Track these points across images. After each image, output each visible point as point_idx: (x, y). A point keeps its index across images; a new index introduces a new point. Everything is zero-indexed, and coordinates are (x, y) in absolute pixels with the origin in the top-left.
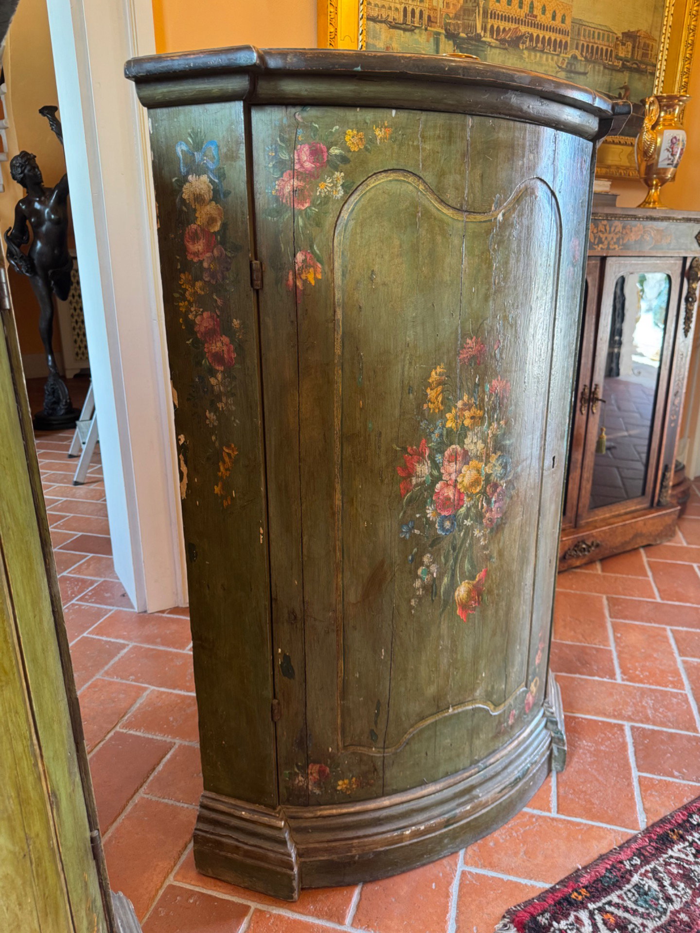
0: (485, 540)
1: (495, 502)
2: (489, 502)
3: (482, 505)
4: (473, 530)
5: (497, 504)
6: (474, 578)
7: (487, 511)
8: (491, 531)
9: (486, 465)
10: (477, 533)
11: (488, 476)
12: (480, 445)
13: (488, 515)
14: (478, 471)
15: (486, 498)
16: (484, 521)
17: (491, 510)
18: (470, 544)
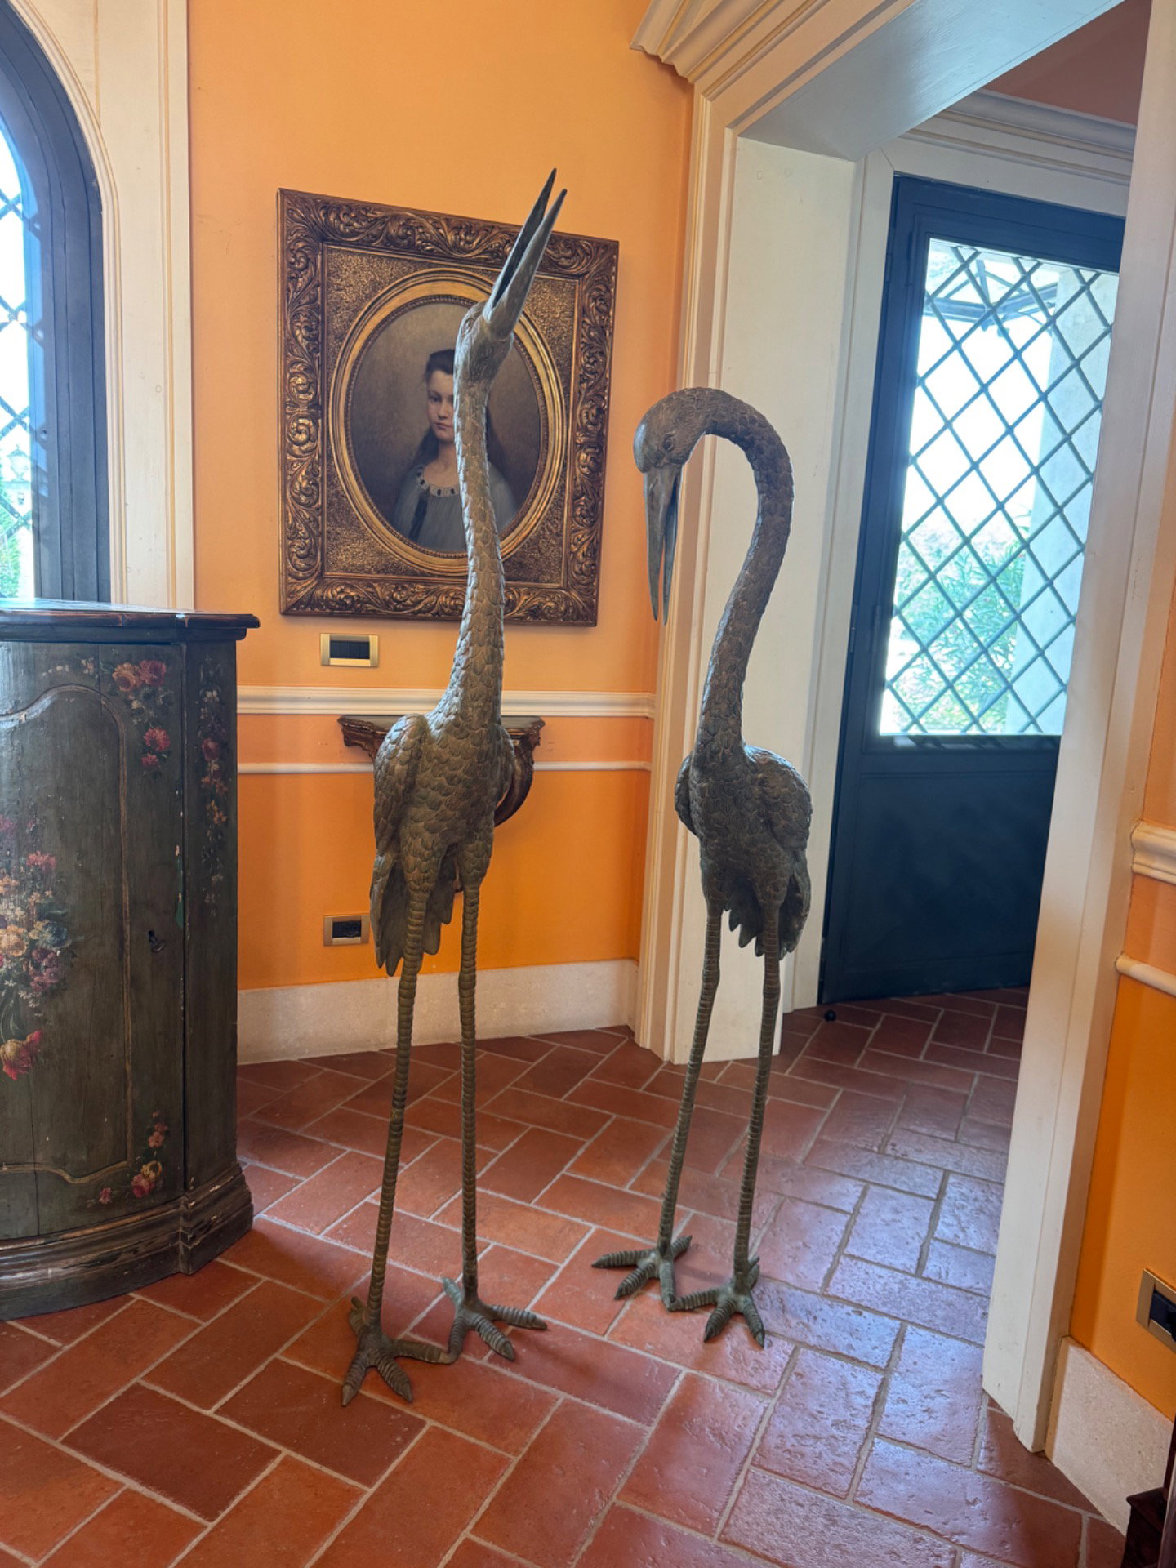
0: (35, 1002)
1: (46, 967)
2: (37, 966)
3: (28, 969)
4: (18, 991)
5: (49, 970)
6: (24, 1038)
7: (35, 975)
8: (45, 994)
9: (29, 930)
10: (22, 994)
11: (33, 943)
12: (19, 912)
13: (36, 979)
14: (19, 935)
15: (32, 963)
16: (32, 984)
17: (42, 975)
18: (14, 1004)
